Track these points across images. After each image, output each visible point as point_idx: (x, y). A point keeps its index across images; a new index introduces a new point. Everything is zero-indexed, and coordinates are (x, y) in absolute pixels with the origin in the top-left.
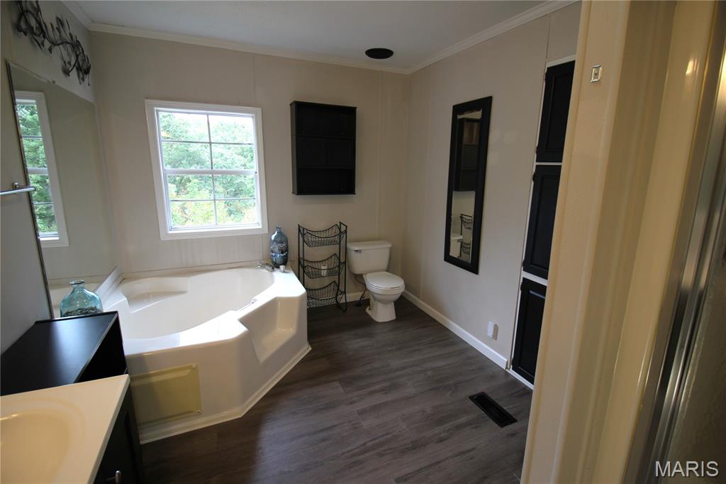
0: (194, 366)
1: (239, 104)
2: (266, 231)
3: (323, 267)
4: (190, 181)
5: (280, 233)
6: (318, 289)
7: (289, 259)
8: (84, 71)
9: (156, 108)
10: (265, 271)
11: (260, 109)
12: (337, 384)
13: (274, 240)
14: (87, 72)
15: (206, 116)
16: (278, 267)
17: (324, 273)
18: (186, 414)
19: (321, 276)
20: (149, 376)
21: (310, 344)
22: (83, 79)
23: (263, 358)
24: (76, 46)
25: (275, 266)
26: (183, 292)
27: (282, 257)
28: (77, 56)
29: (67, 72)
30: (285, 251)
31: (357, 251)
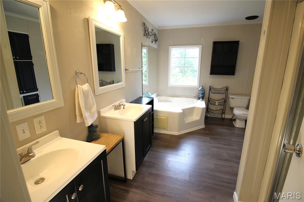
0: (168, 116)
1: (195, 45)
2: (198, 87)
3: (216, 102)
4: (187, 72)
5: (202, 88)
6: (215, 110)
7: (205, 97)
8: (156, 41)
9: (171, 49)
10: (195, 100)
11: (201, 45)
12: (209, 138)
13: (200, 90)
14: (157, 41)
15: (185, 50)
16: (200, 99)
17: (217, 104)
18: (164, 129)
19: (215, 105)
20: (158, 116)
21: (205, 126)
22: (156, 43)
23: (186, 122)
24: (155, 35)
25: (199, 98)
26: (172, 102)
27: (202, 96)
28: (155, 37)
29: (152, 42)
30: (204, 94)
31: (232, 98)
